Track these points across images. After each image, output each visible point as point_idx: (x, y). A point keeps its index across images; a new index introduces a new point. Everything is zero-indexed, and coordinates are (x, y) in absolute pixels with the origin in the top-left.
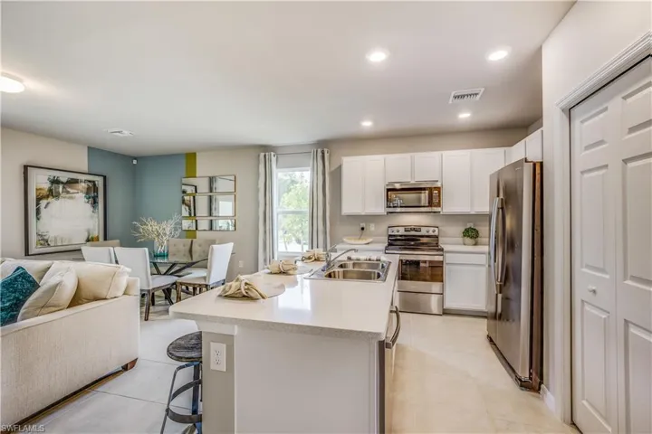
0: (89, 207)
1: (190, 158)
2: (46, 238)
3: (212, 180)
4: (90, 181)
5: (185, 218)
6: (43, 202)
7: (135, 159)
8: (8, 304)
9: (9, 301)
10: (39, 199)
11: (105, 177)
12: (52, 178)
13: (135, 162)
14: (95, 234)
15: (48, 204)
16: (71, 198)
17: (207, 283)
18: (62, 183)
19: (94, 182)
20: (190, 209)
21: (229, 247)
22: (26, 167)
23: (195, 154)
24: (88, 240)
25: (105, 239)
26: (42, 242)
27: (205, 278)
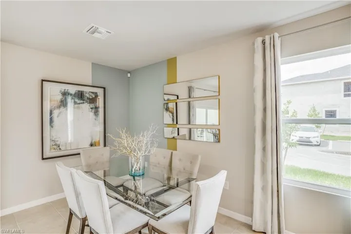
1: (171, 63)
2: (58, 143)
3: (190, 89)
4: (93, 93)
5: (169, 125)
6: (56, 112)
11: (105, 89)
12: (63, 91)
13: (129, 75)
14: (97, 139)
15: (60, 113)
18: (71, 95)
19: (96, 93)
20: (173, 116)
22: (42, 82)
23: (175, 58)
24: (92, 145)
25: (105, 145)
26: (55, 147)
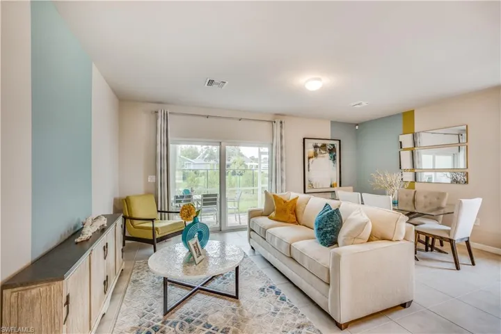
0: (331, 161)
1: (410, 115)
2: (312, 183)
4: (332, 145)
6: (311, 160)
7: (357, 125)
8: (329, 229)
9: (330, 227)
10: (309, 158)
11: (340, 141)
12: (314, 144)
13: (357, 127)
14: (335, 182)
15: (313, 161)
16: (323, 157)
17: (451, 237)
18: (319, 147)
19: (334, 145)
21: (477, 202)
22: (304, 139)
23: (413, 111)
24: (331, 186)
25: (340, 186)
26: (311, 186)
27: (448, 232)
